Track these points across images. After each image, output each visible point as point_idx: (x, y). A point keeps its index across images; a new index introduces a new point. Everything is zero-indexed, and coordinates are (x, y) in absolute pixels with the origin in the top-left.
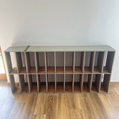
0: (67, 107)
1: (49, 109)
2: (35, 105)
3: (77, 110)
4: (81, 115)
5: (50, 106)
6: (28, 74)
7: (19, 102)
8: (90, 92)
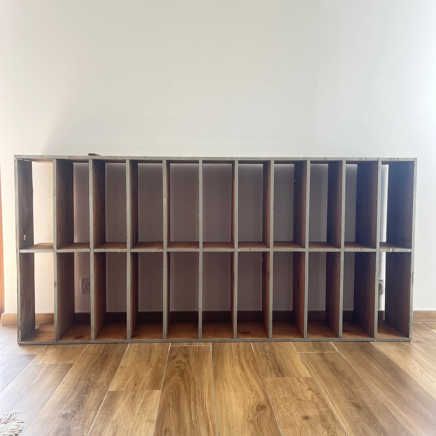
0: (252, 372)
1: (176, 377)
2: (115, 370)
3: (295, 379)
4: (310, 389)
5: (177, 369)
6: (92, 250)
7: (46, 363)
8: (337, 336)
